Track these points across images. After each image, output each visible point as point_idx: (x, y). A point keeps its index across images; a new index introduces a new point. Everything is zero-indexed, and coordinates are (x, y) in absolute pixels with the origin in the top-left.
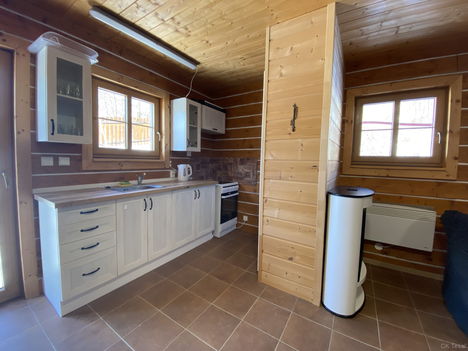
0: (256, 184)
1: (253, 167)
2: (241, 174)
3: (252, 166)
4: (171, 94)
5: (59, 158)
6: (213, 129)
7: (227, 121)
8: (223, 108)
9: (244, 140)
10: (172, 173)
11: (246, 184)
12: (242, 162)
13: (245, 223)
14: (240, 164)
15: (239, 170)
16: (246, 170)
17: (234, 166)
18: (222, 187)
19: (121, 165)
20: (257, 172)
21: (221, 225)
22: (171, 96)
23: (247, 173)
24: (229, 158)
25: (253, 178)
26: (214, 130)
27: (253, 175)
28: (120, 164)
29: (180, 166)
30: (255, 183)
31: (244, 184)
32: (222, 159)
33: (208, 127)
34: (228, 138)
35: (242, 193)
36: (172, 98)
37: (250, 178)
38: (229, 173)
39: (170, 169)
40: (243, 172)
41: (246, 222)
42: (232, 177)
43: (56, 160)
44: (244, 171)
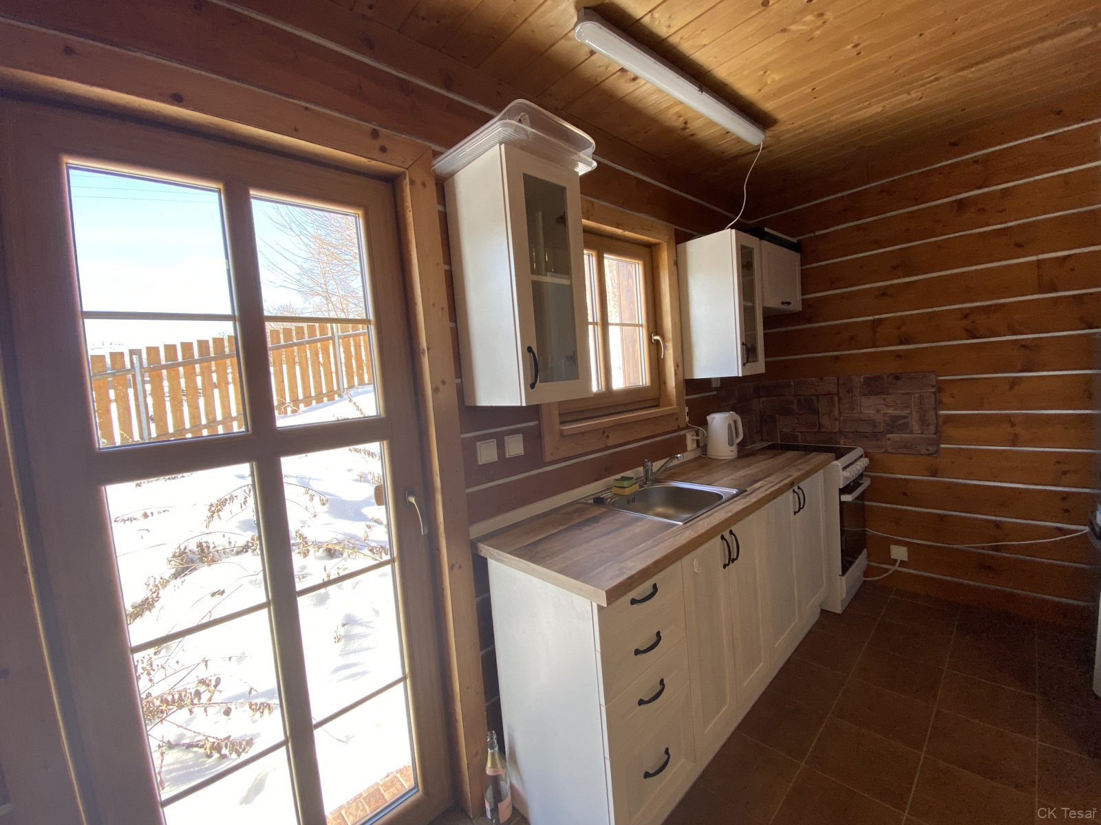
0: (936, 452)
1: (921, 398)
2: (872, 423)
3: (917, 395)
4: (677, 227)
5: (506, 438)
6: (783, 303)
7: (804, 275)
8: (795, 240)
9: (874, 321)
10: (690, 438)
11: (894, 451)
12: (874, 386)
13: (899, 566)
14: (864, 395)
15: (861, 412)
16: (891, 412)
17: (839, 399)
18: (841, 468)
19: (606, 434)
20: (936, 415)
21: (843, 578)
22: (677, 232)
23: (895, 418)
24: (821, 379)
25: (922, 433)
26: (785, 307)
27: (923, 422)
28: (604, 433)
29: (714, 418)
30: (932, 449)
31: (886, 452)
32: (792, 383)
33: (774, 302)
34: (810, 321)
35: (881, 477)
36: (682, 238)
37: (911, 432)
38: (825, 421)
39: (687, 428)
40: (879, 418)
41: (903, 563)
42: (835, 433)
43: (501, 447)
44: (885, 414)
